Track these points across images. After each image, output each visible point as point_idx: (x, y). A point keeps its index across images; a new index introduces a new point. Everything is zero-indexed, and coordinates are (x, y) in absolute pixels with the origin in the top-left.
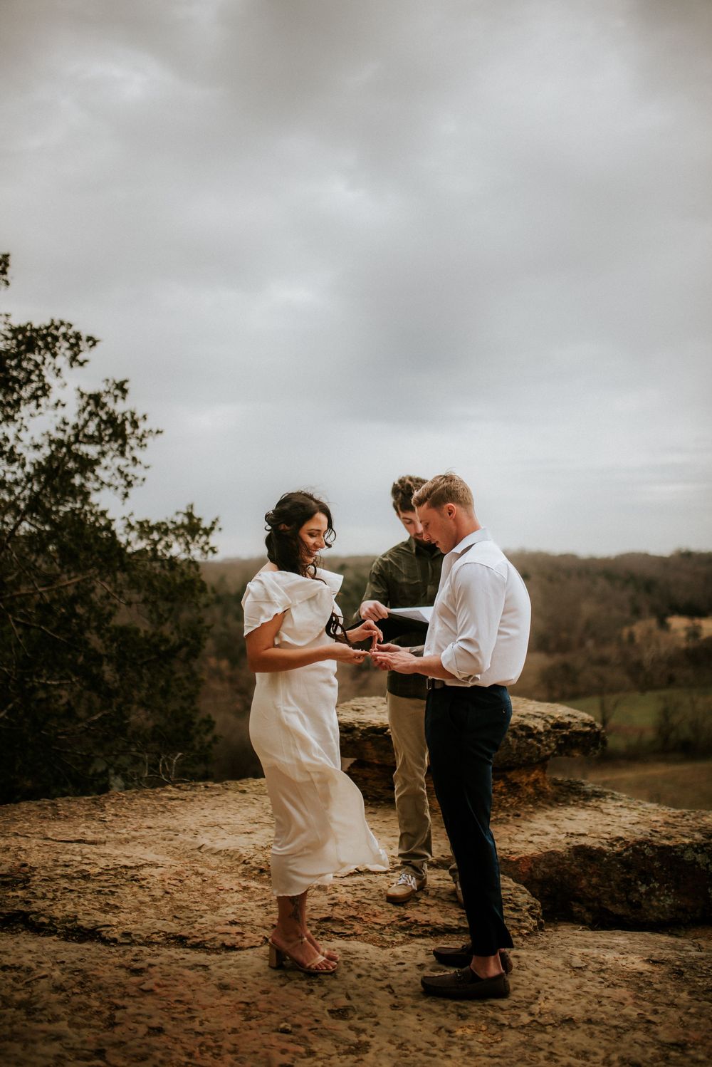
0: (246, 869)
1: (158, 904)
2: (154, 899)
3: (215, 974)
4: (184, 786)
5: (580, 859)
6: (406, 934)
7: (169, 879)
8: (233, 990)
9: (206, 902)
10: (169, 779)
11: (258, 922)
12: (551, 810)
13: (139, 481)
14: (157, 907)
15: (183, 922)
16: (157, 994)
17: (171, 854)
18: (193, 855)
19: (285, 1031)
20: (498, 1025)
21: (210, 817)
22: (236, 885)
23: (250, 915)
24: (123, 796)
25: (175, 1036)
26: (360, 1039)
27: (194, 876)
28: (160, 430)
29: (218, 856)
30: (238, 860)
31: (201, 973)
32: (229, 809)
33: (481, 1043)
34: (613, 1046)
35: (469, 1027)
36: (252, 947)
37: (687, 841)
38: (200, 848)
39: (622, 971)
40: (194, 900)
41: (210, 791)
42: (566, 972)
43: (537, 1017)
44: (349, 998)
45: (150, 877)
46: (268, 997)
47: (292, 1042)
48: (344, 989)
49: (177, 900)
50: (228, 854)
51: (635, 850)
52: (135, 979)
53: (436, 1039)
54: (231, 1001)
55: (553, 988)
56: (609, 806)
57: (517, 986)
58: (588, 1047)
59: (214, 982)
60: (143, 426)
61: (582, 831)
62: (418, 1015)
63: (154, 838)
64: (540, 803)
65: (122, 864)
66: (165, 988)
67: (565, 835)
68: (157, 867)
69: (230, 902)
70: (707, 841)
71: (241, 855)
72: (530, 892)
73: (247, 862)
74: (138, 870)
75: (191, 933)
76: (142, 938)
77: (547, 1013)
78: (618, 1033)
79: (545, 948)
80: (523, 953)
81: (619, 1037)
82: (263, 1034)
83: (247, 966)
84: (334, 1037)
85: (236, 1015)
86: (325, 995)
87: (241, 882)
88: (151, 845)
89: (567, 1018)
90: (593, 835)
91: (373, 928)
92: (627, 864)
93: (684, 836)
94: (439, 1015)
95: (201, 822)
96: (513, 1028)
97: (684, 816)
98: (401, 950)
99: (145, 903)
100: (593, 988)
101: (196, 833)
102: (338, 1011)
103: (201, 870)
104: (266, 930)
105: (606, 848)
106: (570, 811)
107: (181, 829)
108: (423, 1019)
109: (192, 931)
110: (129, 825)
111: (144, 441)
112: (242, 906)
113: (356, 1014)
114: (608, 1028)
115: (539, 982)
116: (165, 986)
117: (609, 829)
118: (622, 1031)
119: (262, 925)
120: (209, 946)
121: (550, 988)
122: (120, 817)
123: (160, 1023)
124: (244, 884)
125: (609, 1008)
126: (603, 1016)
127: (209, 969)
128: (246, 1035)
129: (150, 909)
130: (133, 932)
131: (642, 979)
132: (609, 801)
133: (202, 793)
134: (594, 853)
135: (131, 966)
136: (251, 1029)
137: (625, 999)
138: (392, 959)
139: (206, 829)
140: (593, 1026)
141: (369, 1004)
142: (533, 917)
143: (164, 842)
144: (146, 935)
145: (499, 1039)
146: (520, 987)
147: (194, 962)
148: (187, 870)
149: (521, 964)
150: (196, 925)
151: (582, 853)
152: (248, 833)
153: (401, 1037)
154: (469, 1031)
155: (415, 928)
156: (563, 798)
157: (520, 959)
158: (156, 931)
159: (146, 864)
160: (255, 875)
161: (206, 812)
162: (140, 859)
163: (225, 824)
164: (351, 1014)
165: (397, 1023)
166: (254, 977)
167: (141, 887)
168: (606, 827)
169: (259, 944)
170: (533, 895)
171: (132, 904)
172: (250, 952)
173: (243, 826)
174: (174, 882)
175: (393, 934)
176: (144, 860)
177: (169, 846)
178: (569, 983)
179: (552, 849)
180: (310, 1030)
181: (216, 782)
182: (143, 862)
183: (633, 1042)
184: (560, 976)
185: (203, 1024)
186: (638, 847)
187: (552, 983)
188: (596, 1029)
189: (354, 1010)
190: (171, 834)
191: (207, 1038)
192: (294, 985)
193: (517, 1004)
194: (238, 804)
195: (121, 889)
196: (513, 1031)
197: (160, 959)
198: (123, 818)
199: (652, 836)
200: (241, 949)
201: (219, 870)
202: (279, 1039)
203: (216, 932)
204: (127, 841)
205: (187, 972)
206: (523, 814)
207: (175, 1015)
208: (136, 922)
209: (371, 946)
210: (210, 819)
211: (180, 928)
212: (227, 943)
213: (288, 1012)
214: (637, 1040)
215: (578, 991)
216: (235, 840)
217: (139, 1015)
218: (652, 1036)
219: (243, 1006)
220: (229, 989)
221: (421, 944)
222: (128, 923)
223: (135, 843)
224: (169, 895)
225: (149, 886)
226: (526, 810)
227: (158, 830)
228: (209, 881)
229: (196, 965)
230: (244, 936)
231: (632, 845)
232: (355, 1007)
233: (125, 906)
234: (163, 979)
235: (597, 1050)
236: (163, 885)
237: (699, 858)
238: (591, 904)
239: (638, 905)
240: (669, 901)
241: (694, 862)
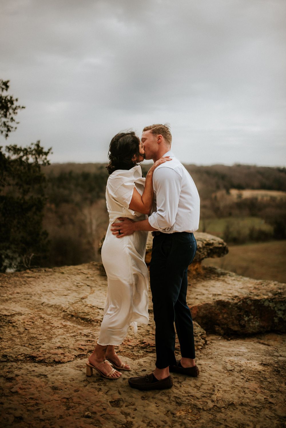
0: (65, 315)
1: (22, 336)
2: (20, 333)
3: (50, 380)
4: (35, 270)
5: (219, 306)
6: (144, 351)
7: (27, 321)
8: (60, 390)
9: (45, 334)
10: (28, 266)
11: (71, 346)
12: (204, 282)
13: (13, 129)
14: (21, 338)
15: (34, 347)
16: (20, 394)
17: (28, 307)
18: (39, 307)
19: (88, 417)
20: (197, 409)
21: (47, 287)
22: (60, 324)
23: (67, 342)
24: (6, 276)
25: (29, 422)
26: (128, 420)
27: (39, 319)
28: (24, 107)
29: (51, 308)
30: (61, 310)
31: (43, 379)
32: (56, 282)
33: (190, 420)
34: (256, 420)
35: (183, 410)
36: (69, 361)
37: (266, 297)
38: (42, 304)
39: (251, 371)
40: (39, 333)
41: (47, 273)
42: (225, 373)
43: (216, 403)
44: (120, 393)
45: (17, 321)
46: (78, 394)
47: (92, 424)
48: (117, 388)
49: (31, 333)
50: (56, 307)
51: (243, 302)
52: (8, 384)
53: (167, 419)
54: (59, 397)
55: (220, 383)
56: (228, 279)
57: (202, 383)
58: (244, 421)
59: (50, 385)
60: (16, 104)
61: (219, 293)
62: (156, 403)
63: (20, 299)
64: (199, 279)
65: (4, 314)
66: (24, 390)
67: (212, 295)
68: (21, 315)
69: (57, 334)
70: (274, 297)
71: (62, 308)
72: (200, 326)
73: (65, 311)
74: (12, 317)
75: (38, 355)
76: (13, 358)
77: (220, 400)
78: (257, 411)
79: (212, 358)
80: (202, 362)
81: (258, 413)
82: (76, 419)
83: (67, 374)
84: (114, 420)
85: (62, 406)
86: (107, 392)
87: (62, 322)
88: (18, 302)
89: (231, 403)
90: (224, 295)
91: (128, 348)
92: (240, 308)
93: (264, 295)
94: (167, 403)
95: (43, 290)
96: (205, 410)
97: (261, 284)
98: (143, 360)
99: (15, 336)
100: (239, 382)
101: (41, 295)
102: (114, 402)
103: (43, 316)
104: (75, 351)
105: (231, 301)
106: (212, 282)
107: (33, 293)
108: (159, 406)
109: (38, 353)
110: (8, 292)
111: (16, 111)
112: (64, 336)
113: (124, 403)
114: (251, 408)
115: (213, 380)
116: (24, 389)
117: (231, 292)
118: (259, 410)
119: (74, 348)
120: (47, 361)
121: (219, 383)
122: (4, 287)
123: (21, 414)
124: (64, 323)
125: (250, 395)
126: (248, 401)
127: (47, 377)
128: (67, 420)
129: (17, 339)
130: (8, 354)
131: (261, 375)
132: (228, 277)
133: (43, 274)
134: (225, 304)
135: (6, 376)
136: (69, 416)
137: (256, 389)
138: (139, 367)
139: (45, 293)
140: (244, 407)
141: (130, 397)
142: (203, 339)
143: (25, 301)
144: (15, 356)
145: (199, 418)
146: (204, 383)
147: (39, 373)
148: (36, 316)
149: (203, 369)
150: (40, 349)
151: (220, 303)
152: (65, 295)
153: (149, 418)
154: (183, 413)
155: (149, 348)
156: (208, 276)
157: (202, 366)
158: (20, 353)
159: (16, 313)
160: (69, 318)
161: (45, 284)
162: (13, 310)
163: (54, 291)
164: (122, 403)
165: (146, 409)
166: (71, 381)
167: (13, 326)
168: (229, 291)
169: (72, 359)
170: (202, 327)
171: (8, 336)
172: (68, 364)
173: (63, 292)
174: (29, 323)
175: (138, 351)
176: (14, 311)
177: (27, 302)
178: (228, 380)
179: (207, 302)
180: (101, 416)
181: (50, 268)
182: (14, 312)
183: (265, 416)
184: (222, 375)
185: (44, 412)
186: (245, 300)
187: (220, 380)
188: (246, 409)
189: (123, 401)
190: (28, 296)
191: (46, 423)
192: (91, 386)
193: (205, 395)
194: (60, 280)
195: (3, 328)
196: (205, 412)
197: (22, 371)
198: (5, 288)
199: (250, 295)
200: (63, 363)
201: (52, 315)
202: (85, 422)
203: (50, 353)
204: (7, 300)
205: (36, 379)
206: (192, 285)
207: (29, 408)
208: (10, 347)
209: (128, 358)
210: (47, 288)
211: (33, 350)
212: (57, 360)
213: (89, 404)
214: (267, 416)
215: (233, 385)
216: (59, 299)
217: (10, 408)
218: (273, 412)
219: (65, 400)
220: (58, 390)
221: (152, 357)
222: (6, 348)
223: (11, 301)
224: (27, 331)
225: (17, 326)
226: (193, 282)
227: (22, 294)
228: (47, 322)
229: (41, 375)
230: (65, 355)
231: (242, 300)
232: (123, 399)
233: (5, 338)
234: (24, 384)
235: (248, 422)
236: (24, 325)
237: (271, 304)
238: (223, 326)
239: (244, 326)
240: (257, 324)
241: (269, 306)
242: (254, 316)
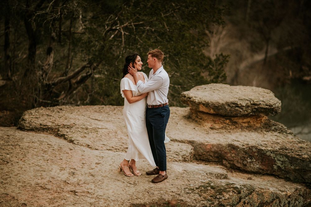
5: (230, 148)
37: (270, 149)
51: (249, 148)
92: (246, 152)
105: (240, 146)
134: (235, 147)
151: (231, 146)
179: (220, 143)
186: (251, 148)
237: (272, 155)
238: (230, 162)
239: (245, 165)
240: (258, 166)
241: (270, 156)
242: (256, 160)
